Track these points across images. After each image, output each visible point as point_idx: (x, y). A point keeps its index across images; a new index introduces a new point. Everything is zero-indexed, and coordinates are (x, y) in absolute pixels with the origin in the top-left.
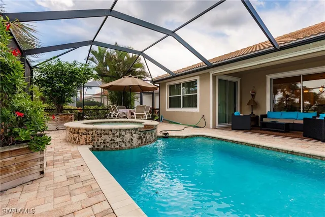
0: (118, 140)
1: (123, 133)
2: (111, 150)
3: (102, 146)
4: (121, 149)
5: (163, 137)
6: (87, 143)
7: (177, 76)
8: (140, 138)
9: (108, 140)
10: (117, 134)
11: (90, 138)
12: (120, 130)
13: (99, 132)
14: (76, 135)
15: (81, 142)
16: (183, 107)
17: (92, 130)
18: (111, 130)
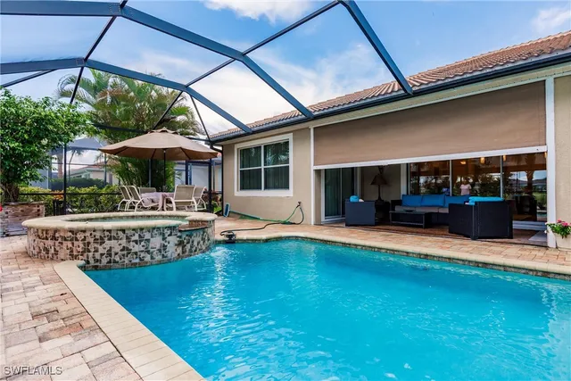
0: (136, 248)
1: (147, 236)
2: (124, 267)
3: (105, 261)
4: (142, 264)
5: (225, 242)
6: (73, 257)
7: (254, 132)
8: (181, 244)
9: (117, 249)
10: (136, 237)
11: (79, 246)
12: (142, 229)
13: (98, 235)
14: (49, 242)
15: (61, 255)
16: (266, 188)
17: (84, 231)
18: (123, 231)
